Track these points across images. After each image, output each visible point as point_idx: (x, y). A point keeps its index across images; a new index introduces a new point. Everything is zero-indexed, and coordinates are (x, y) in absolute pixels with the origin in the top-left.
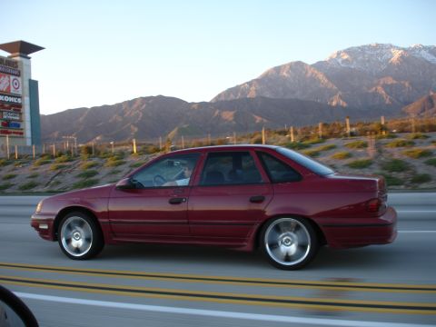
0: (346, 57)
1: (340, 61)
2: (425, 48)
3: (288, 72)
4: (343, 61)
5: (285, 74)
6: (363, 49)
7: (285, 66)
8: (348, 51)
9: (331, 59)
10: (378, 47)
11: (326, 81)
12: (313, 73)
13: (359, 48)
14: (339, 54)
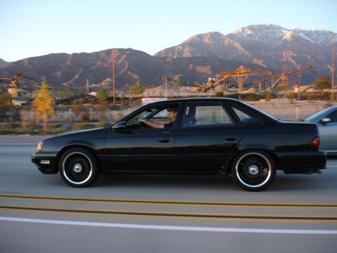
0: (249, 32)
1: (245, 35)
2: (302, 31)
3: (209, 40)
4: (248, 35)
5: (207, 41)
6: (261, 28)
7: (206, 34)
8: (250, 28)
9: (238, 33)
10: (271, 27)
11: (243, 49)
12: (229, 42)
13: (257, 26)
14: (243, 29)
